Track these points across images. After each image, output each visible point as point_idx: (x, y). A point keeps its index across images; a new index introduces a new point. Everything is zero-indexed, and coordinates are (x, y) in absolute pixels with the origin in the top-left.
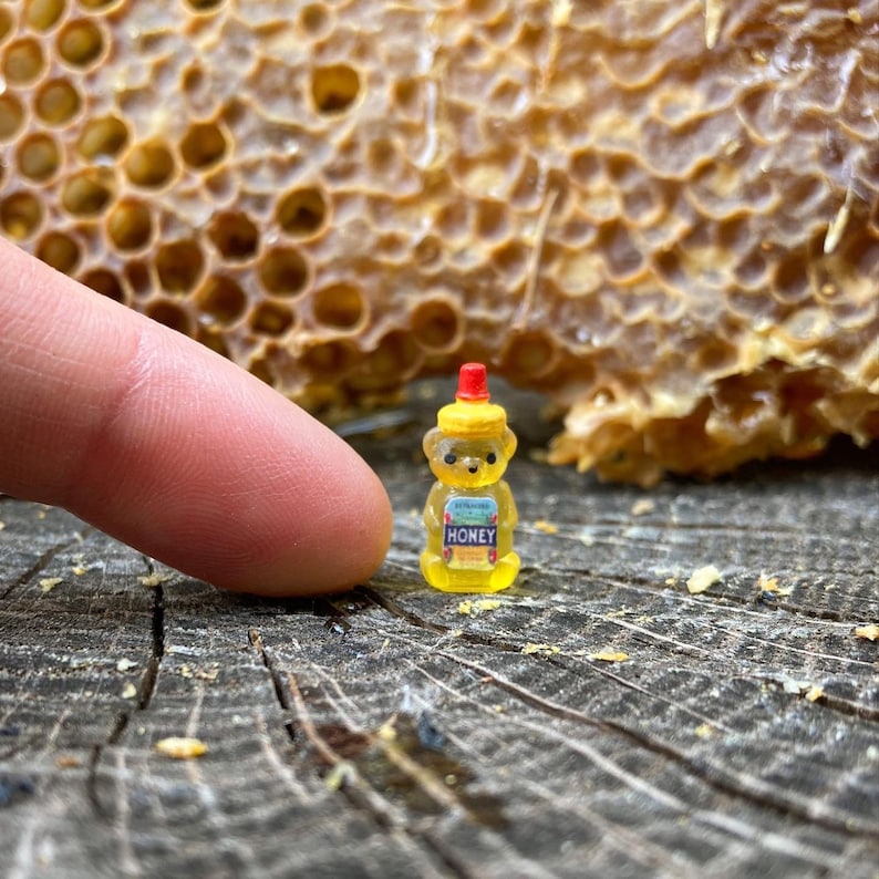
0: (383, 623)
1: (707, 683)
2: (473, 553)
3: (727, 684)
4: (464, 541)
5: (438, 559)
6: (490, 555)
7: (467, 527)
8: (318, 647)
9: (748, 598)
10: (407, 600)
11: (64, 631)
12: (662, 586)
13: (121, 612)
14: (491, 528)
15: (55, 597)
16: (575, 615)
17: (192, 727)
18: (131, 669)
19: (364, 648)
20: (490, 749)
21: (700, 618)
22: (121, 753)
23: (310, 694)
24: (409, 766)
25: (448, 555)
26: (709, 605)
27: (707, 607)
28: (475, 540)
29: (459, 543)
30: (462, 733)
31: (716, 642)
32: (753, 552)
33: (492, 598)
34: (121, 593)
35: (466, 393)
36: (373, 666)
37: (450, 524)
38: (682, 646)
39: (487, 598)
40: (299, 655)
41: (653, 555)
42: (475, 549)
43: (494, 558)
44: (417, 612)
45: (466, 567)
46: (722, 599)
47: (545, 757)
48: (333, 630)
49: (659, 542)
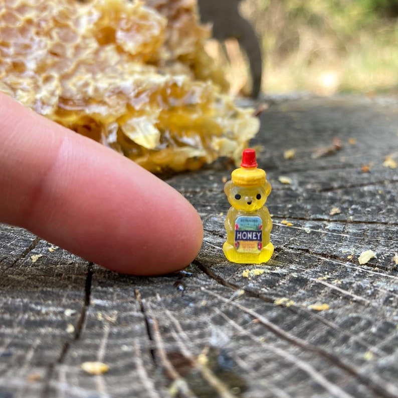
0: (204, 283)
1: (369, 324)
2: (250, 244)
3: (380, 324)
4: (245, 238)
5: (232, 247)
6: (258, 245)
7: (247, 231)
8: (169, 299)
9: (389, 267)
10: (216, 268)
11: (40, 289)
12: (346, 260)
13: (71, 276)
14: (259, 232)
15: (38, 266)
16: (302, 278)
17: (101, 353)
18: (72, 315)
19: (193, 300)
20: (257, 367)
21: (365, 280)
22: (63, 369)
23: (165, 330)
24: (214, 381)
25: (237, 246)
26: (369, 272)
27: (369, 273)
28: (251, 238)
29: (242, 239)
30: (243, 357)
31: (373, 295)
32: (391, 238)
33: (259, 268)
34: (71, 264)
35: (246, 164)
36: (197, 312)
37: (238, 230)
38: (356, 297)
39: (257, 268)
40: (159, 304)
41: (341, 240)
42: (251, 242)
43: (260, 247)
44: (221, 275)
45: (246, 251)
46: (376, 268)
47: (286, 372)
48: (178, 288)
49: (343, 232)
